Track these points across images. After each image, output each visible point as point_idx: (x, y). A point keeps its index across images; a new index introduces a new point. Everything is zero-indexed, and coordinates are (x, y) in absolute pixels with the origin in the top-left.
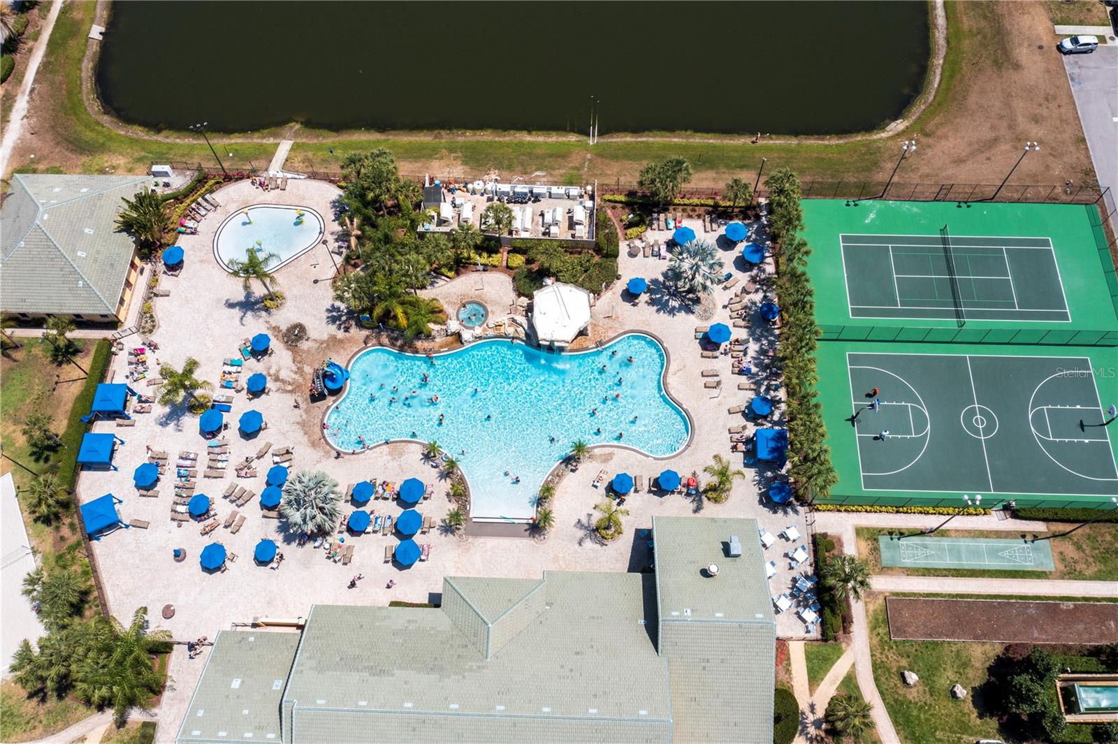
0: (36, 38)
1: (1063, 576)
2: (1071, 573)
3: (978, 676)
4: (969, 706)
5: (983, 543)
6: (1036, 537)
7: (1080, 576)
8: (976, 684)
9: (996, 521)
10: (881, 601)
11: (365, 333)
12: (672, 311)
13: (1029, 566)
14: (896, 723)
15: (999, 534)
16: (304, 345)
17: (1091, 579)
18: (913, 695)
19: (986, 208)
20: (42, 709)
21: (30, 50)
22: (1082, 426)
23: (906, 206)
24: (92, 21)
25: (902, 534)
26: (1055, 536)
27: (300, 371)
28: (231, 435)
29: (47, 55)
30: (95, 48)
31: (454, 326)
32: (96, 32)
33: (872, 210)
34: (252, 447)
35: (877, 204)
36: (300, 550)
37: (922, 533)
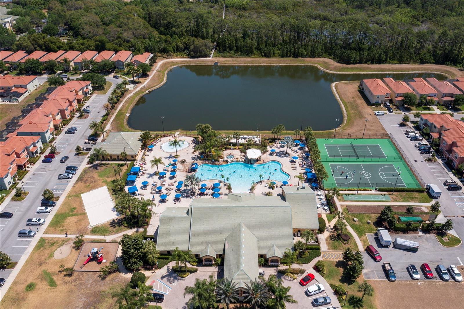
0: (113, 114)
1: (393, 202)
2: (395, 201)
3: (375, 220)
4: (373, 225)
5: (371, 196)
6: (385, 195)
7: (398, 202)
8: (374, 221)
9: (373, 192)
10: (345, 206)
11: (202, 161)
12: (282, 157)
13: (384, 200)
14: (353, 229)
15: (375, 194)
16: (185, 163)
17: (401, 202)
18: (357, 223)
19: (361, 140)
20: (114, 229)
21: (111, 116)
22: (393, 175)
23: (341, 139)
24: (127, 113)
25: (349, 195)
26: (390, 194)
27: (185, 168)
28: (167, 178)
29: (115, 117)
30: (127, 117)
31: (225, 159)
32: (128, 115)
33: (332, 141)
34: (172, 181)
35: (333, 139)
36: (186, 199)
37: (354, 194)
